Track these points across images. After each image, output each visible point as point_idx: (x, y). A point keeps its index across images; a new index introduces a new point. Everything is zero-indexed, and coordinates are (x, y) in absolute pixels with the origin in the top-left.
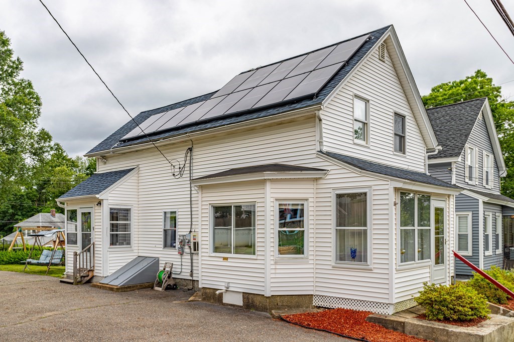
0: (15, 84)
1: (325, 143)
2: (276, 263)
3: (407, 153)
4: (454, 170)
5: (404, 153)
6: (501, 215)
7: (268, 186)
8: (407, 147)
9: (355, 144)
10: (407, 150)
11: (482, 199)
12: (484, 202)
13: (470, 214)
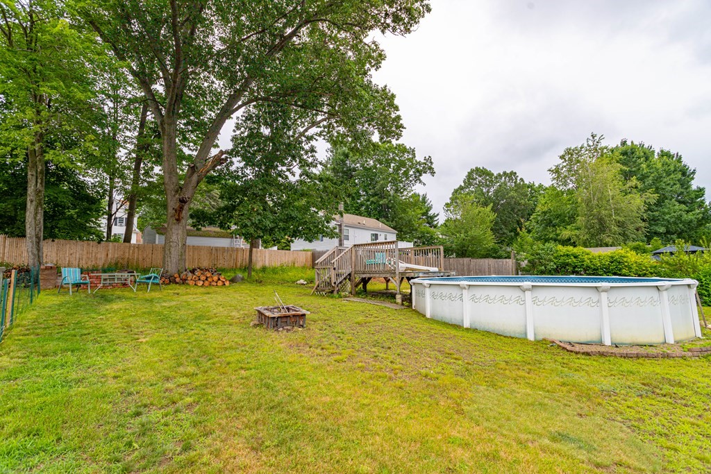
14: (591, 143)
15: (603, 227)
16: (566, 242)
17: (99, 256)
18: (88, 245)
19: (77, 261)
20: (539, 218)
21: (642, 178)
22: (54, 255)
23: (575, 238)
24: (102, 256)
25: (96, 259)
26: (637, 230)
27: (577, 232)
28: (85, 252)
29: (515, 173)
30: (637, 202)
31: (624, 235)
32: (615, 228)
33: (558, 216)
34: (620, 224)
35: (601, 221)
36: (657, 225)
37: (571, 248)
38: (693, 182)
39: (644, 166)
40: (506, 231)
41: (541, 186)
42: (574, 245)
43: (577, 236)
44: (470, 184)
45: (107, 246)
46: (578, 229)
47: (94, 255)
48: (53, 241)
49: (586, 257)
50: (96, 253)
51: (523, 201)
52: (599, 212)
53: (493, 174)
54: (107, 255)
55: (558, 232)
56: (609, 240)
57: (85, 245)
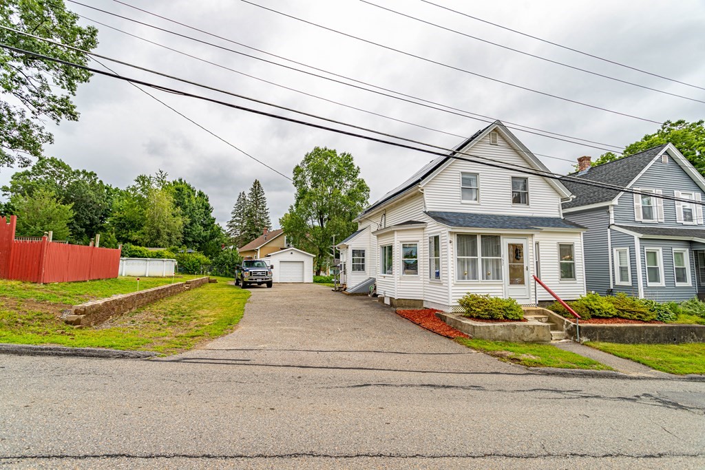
0: (356, 181)
1: (427, 206)
2: (400, 279)
3: (530, 204)
4: (612, 212)
5: (528, 205)
6: (688, 250)
7: (396, 233)
8: (530, 200)
9: (462, 204)
10: (530, 202)
11: (637, 236)
12: (640, 239)
13: (628, 249)
14: (160, 176)
15: (159, 235)
16: (135, 243)
20: (115, 221)
21: (185, 208)
23: (141, 240)
26: (178, 238)
27: (142, 236)
29: (96, 175)
30: (180, 221)
31: (170, 241)
32: (166, 237)
33: (130, 222)
34: (169, 235)
35: (158, 231)
36: (188, 236)
37: (138, 247)
38: (211, 214)
39: (186, 201)
40: (77, 227)
41: (116, 190)
42: (140, 245)
43: (143, 239)
44: (41, 172)
46: (143, 234)
49: (145, 252)
51: (99, 201)
52: (158, 226)
53: (70, 169)
55: (130, 234)
56: (161, 244)
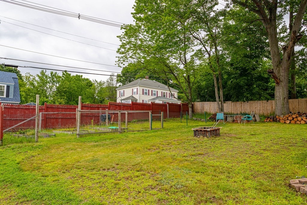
17: (268, 108)
18: (263, 102)
19: (259, 111)
22: (249, 108)
24: (269, 108)
25: (267, 110)
28: (262, 107)
45: (272, 103)
47: (266, 108)
48: (248, 102)
50: (267, 107)
54: (272, 107)
57: (261, 103)
